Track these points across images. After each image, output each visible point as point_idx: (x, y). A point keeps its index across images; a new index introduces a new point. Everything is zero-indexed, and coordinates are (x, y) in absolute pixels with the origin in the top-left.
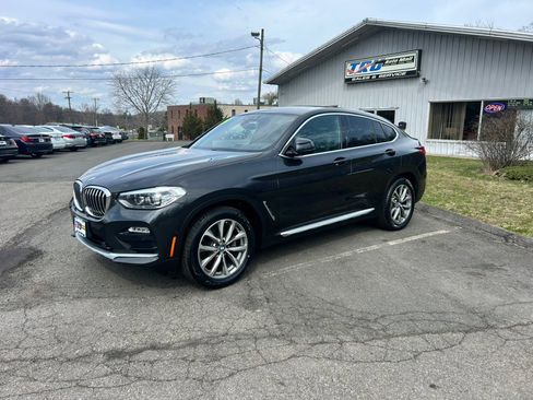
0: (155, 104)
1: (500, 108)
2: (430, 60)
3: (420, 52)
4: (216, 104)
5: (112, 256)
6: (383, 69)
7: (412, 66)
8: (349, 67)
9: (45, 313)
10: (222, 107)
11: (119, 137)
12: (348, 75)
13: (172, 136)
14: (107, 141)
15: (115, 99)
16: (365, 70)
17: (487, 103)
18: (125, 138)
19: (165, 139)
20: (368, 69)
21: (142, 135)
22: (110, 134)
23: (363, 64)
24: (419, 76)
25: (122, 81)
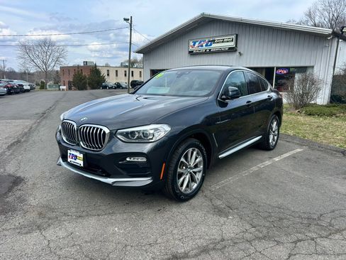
0: (52, 65)
1: (285, 72)
2: (243, 41)
3: (237, 35)
4: (96, 66)
5: (110, 181)
6: (214, 45)
7: (232, 44)
8: (192, 44)
9: (62, 234)
10: (100, 68)
11: (29, 88)
12: (191, 49)
13: (64, 87)
14: (20, 90)
15: (21, 61)
16: (202, 46)
17: (278, 68)
18: (32, 88)
19: (60, 89)
20: (204, 45)
21: (43, 86)
22: (22, 86)
23: (200, 42)
24: (236, 50)
25: (26, 48)
